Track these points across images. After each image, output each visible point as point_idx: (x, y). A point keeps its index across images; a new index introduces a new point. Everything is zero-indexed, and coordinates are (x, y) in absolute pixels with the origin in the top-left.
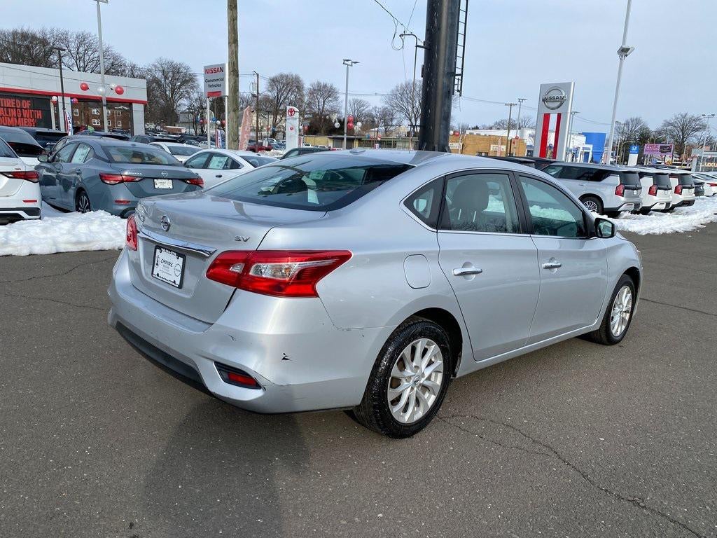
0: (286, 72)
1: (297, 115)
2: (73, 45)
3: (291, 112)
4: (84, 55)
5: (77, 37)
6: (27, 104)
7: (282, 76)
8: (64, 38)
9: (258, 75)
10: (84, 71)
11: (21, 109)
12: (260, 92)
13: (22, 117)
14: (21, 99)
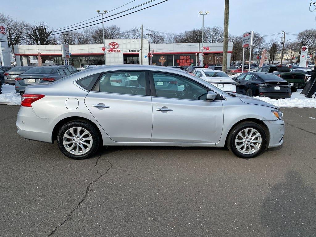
0: (309, 29)
1: (307, 50)
2: (211, 33)
3: (304, 49)
4: (215, 36)
5: (213, 29)
6: (189, 57)
7: (306, 31)
8: (208, 30)
9: (285, 33)
10: (215, 42)
11: (186, 59)
12: (285, 41)
13: (187, 62)
14: (187, 56)
